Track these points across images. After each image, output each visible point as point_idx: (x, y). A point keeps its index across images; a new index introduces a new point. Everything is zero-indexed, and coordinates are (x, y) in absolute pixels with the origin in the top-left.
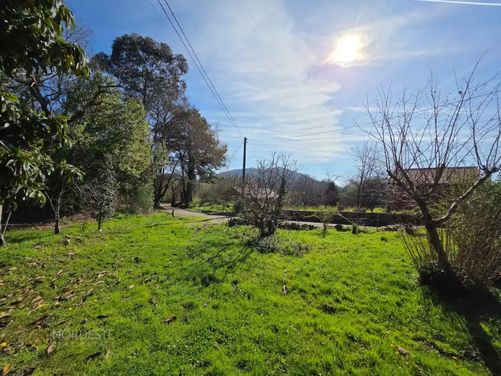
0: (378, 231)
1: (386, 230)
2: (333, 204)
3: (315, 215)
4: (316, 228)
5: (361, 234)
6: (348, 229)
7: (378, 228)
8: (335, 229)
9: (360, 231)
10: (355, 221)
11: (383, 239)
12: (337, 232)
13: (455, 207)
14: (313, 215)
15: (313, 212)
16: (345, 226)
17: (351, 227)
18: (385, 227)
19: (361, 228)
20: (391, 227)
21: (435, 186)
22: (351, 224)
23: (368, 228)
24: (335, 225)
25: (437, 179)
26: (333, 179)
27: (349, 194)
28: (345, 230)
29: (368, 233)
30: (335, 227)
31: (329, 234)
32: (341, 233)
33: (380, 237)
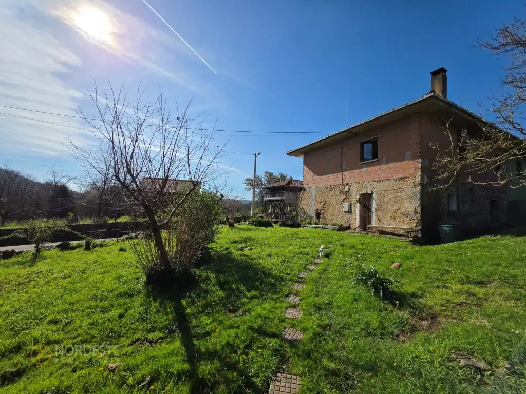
0: (118, 242)
1: (127, 239)
2: (62, 215)
3: (17, 234)
4: (20, 253)
5: (97, 249)
6: (79, 246)
7: (119, 238)
8: (57, 250)
9: (95, 246)
10: (89, 235)
11: (121, 250)
12: (60, 253)
13: (174, 211)
14: (13, 235)
15: (14, 230)
16: (74, 243)
17: (83, 242)
18: (127, 236)
19: (98, 241)
20: (133, 235)
21: (161, 194)
22: (83, 239)
23: (108, 240)
24: (58, 243)
25: (163, 187)
26: (63, 181)
27: (89, 202)
28: (74, 248)
29: (106, 245)
30: (57, 246)
31: (45, 258)
32: (67, 254)
33: (118, 247)
